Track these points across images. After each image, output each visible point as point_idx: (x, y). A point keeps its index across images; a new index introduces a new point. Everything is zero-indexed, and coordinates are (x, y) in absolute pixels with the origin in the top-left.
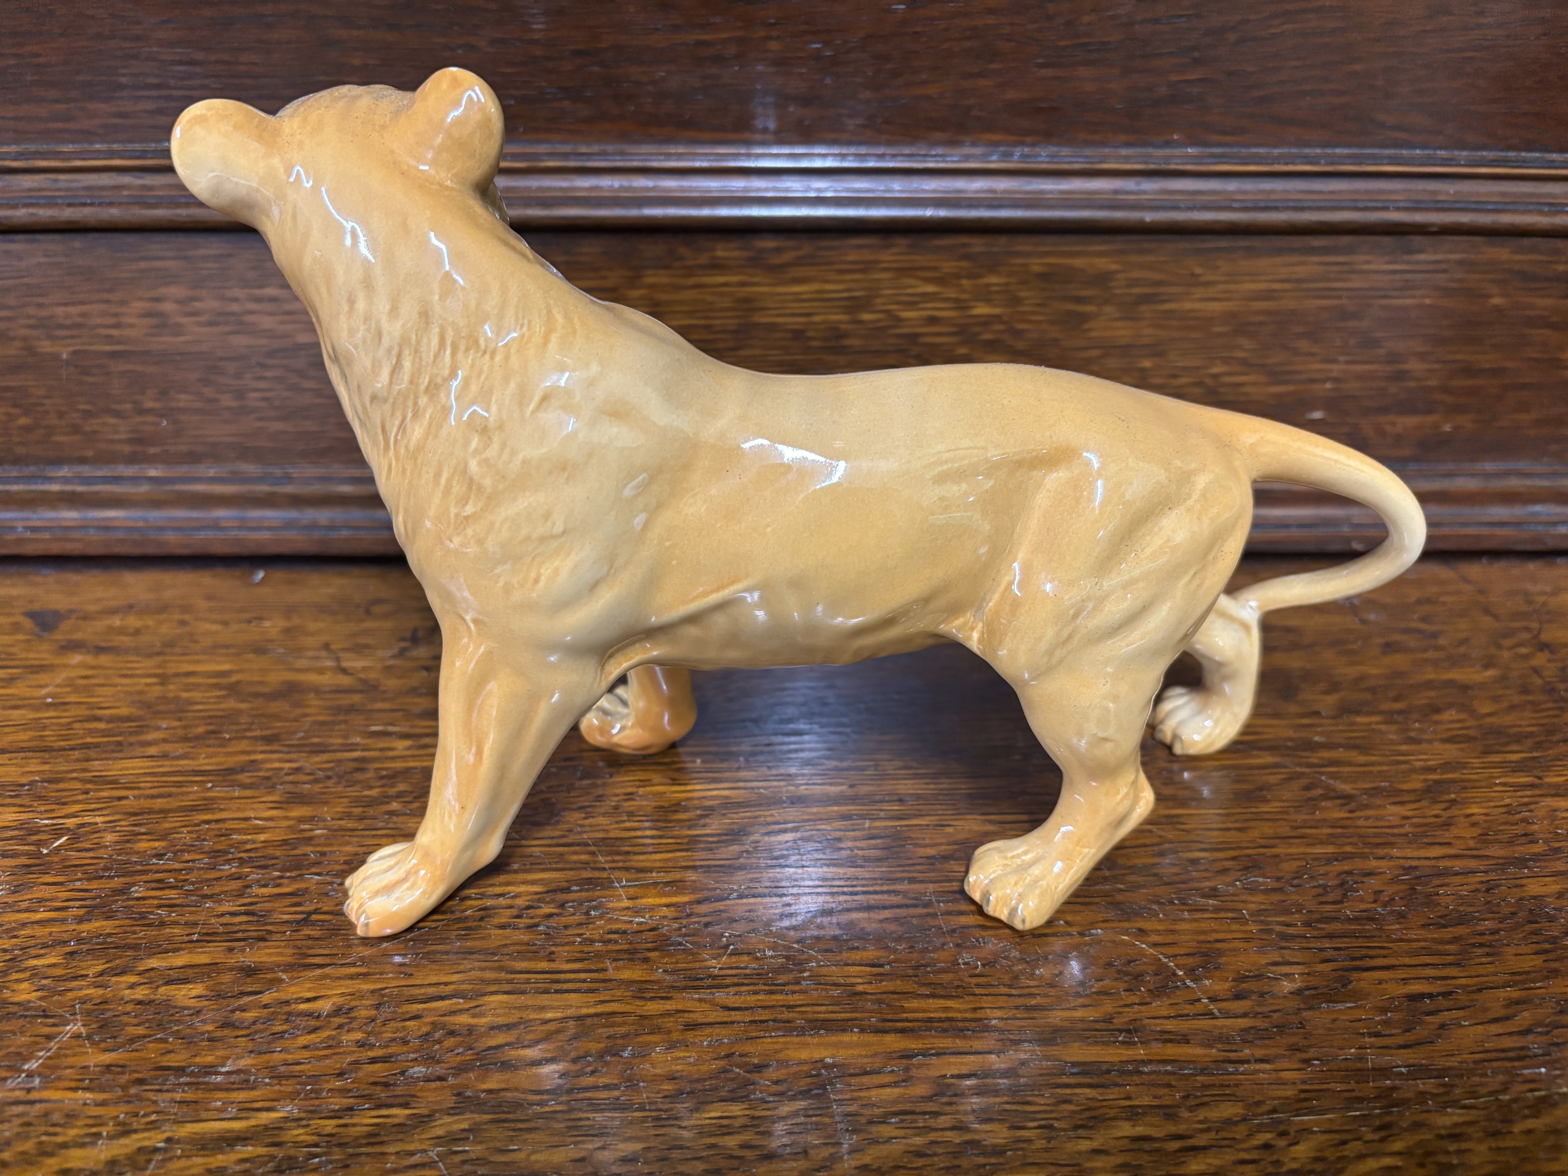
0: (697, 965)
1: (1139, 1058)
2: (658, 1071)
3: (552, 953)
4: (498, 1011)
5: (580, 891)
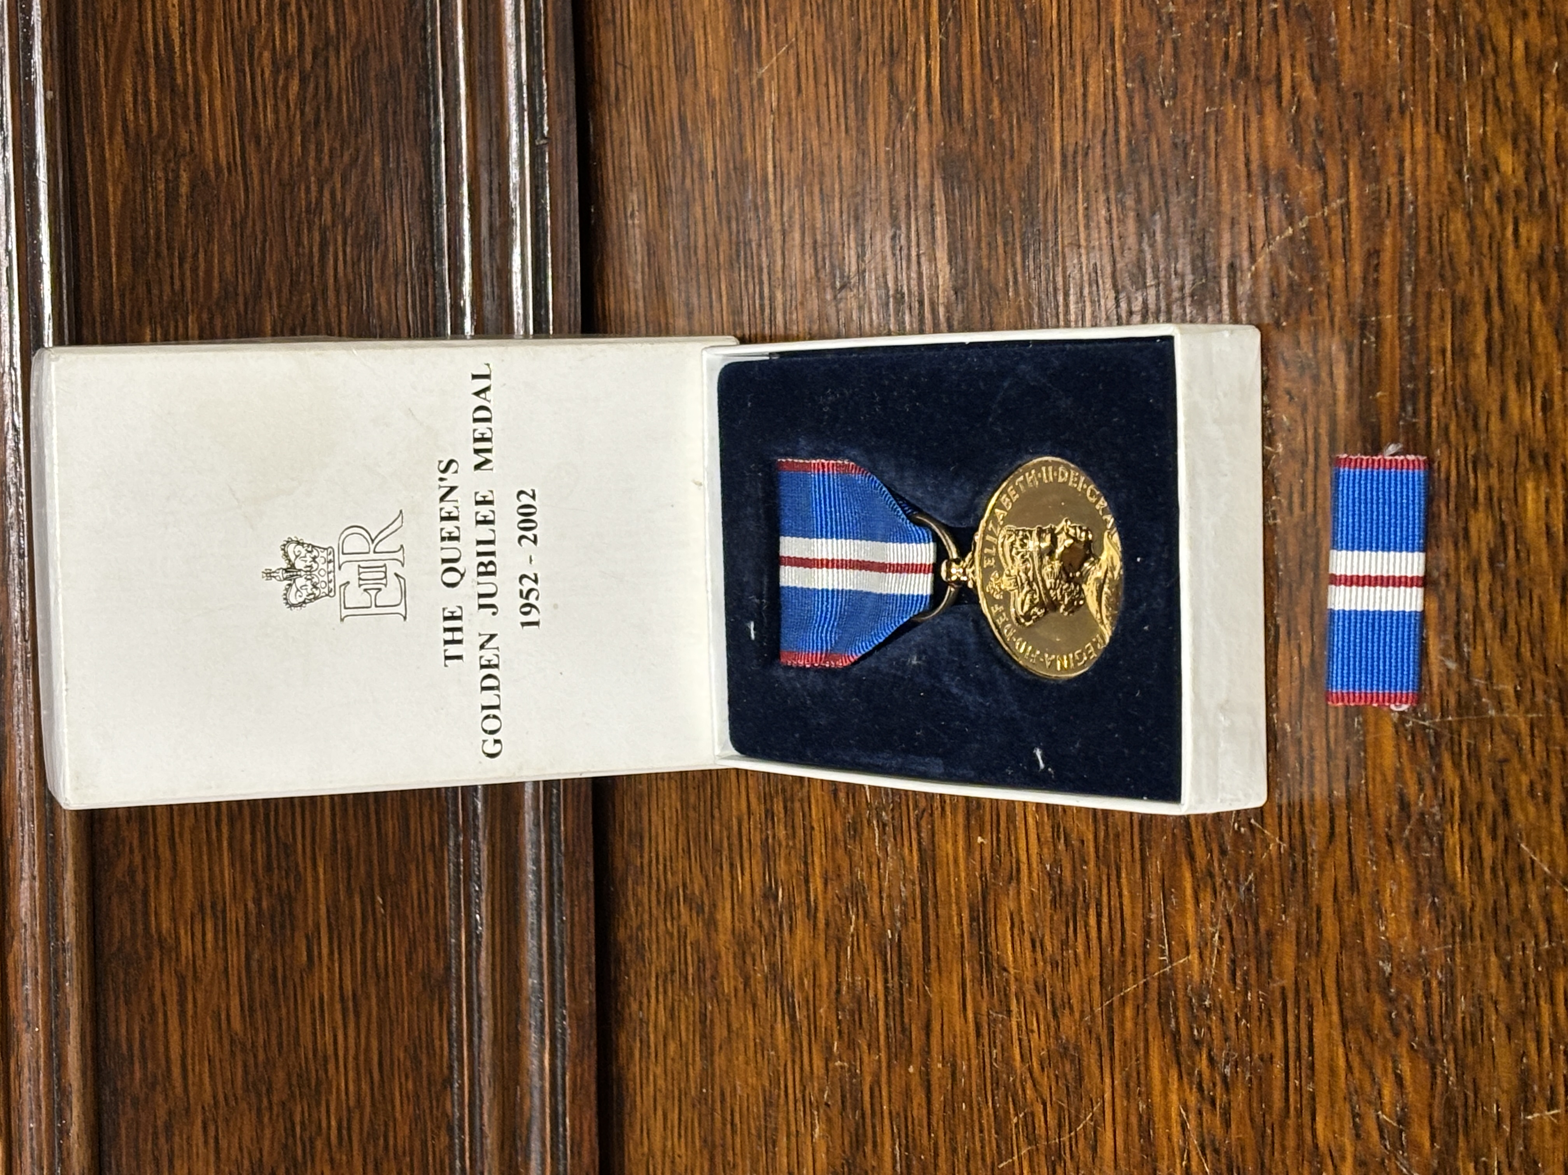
0: (1276, 870)
1: (1395, 321)
2: (1408, 929)
3: (1261, 1058)
4: (1337, 1127)
5: (1177, 1018)
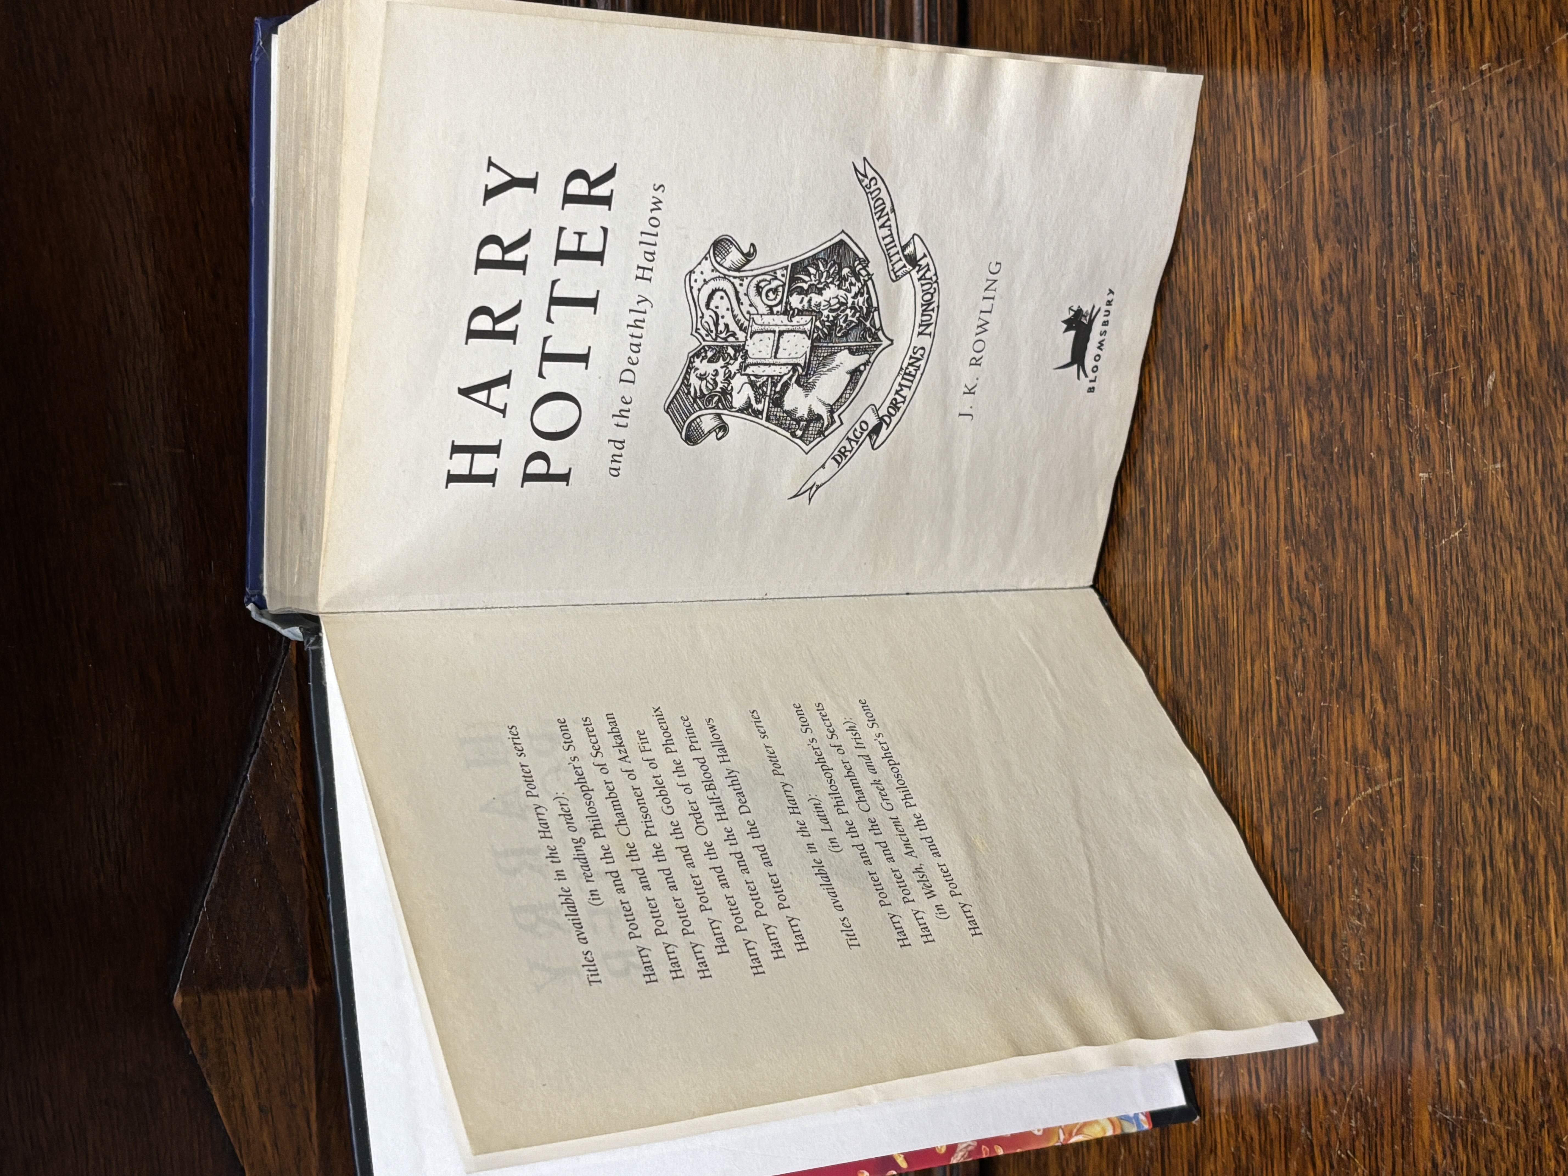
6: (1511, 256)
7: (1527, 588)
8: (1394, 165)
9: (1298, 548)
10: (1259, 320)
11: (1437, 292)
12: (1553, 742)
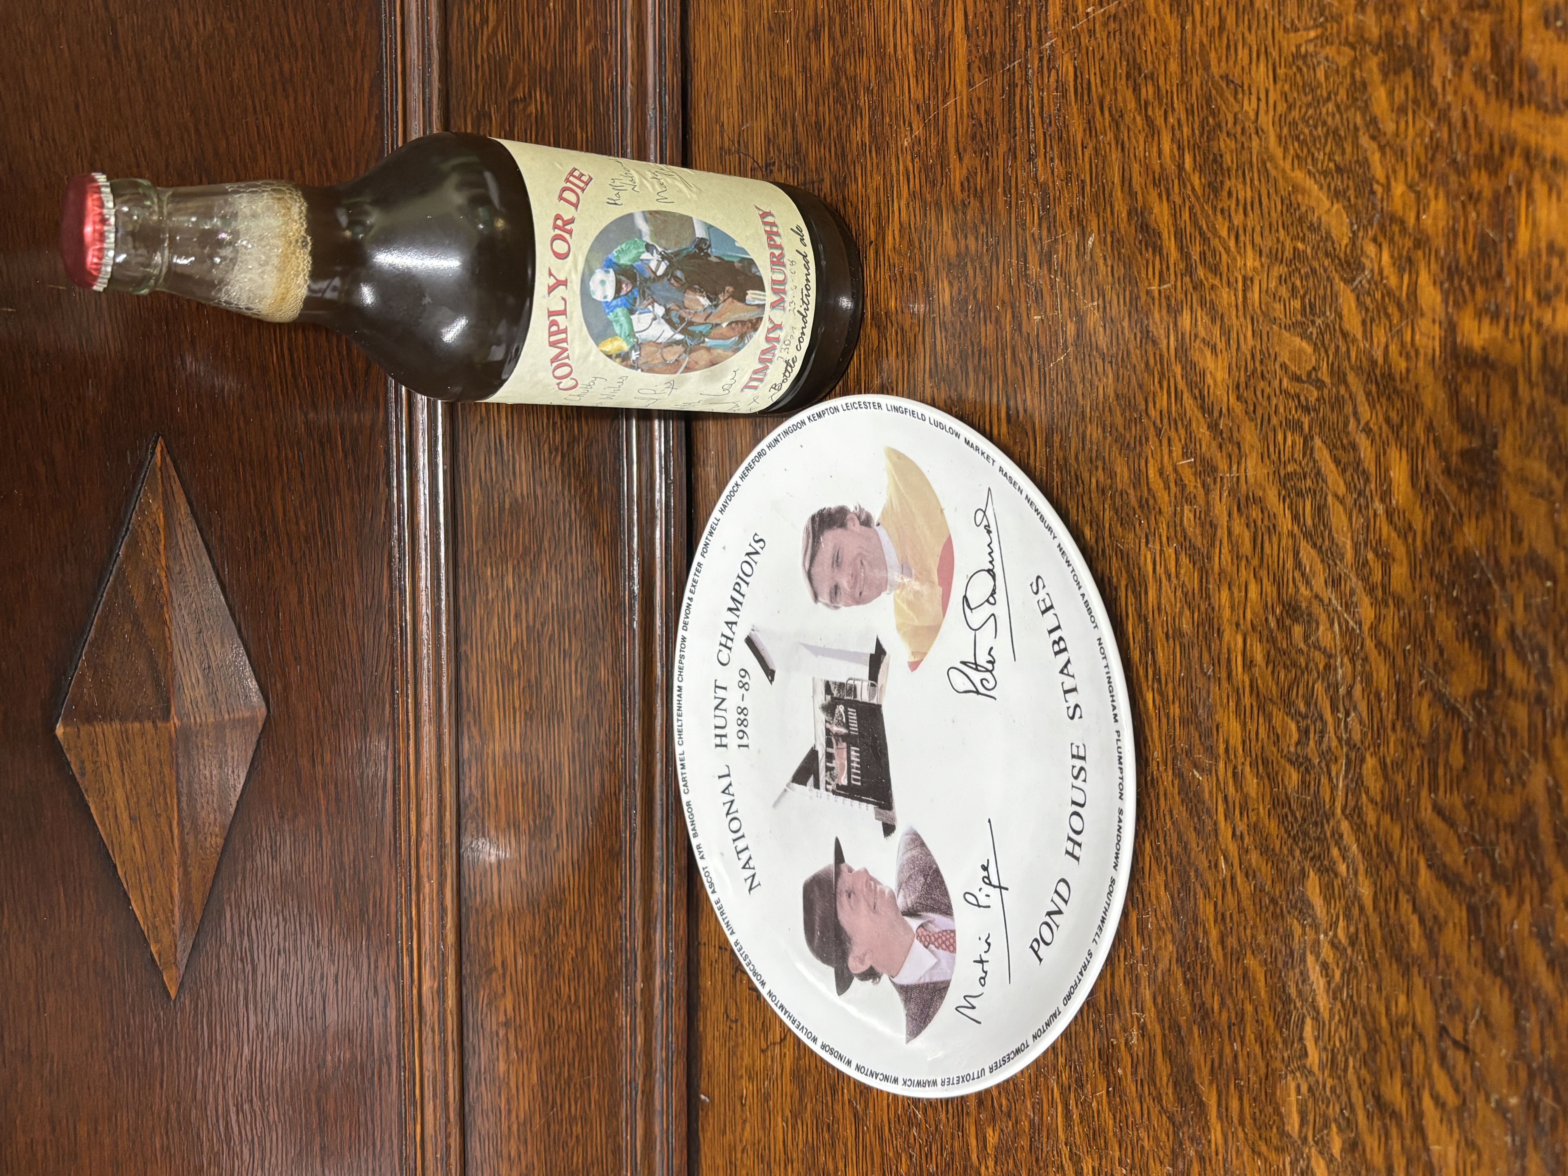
6: (1108, 147)
7: (1115, 392)
8: (1018, 90)
9: (939, 383)
10: (912, 218)
11: (1050, 180)
12: (1134, 501)
